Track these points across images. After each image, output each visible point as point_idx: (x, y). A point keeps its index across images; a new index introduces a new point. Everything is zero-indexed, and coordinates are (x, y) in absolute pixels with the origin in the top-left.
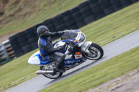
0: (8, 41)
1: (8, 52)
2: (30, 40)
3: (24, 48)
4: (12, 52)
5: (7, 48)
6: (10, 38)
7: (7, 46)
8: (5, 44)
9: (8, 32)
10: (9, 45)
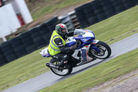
0: (73, 12)
1: (74, 23)
2: (96, 11)
3: (90, 19)
4: (78, 23)
5: (73, 19)
6: (76, 9)
7: (72, 18)
8: (71, 15)
9: (74, 3)
10: (75, 16)
